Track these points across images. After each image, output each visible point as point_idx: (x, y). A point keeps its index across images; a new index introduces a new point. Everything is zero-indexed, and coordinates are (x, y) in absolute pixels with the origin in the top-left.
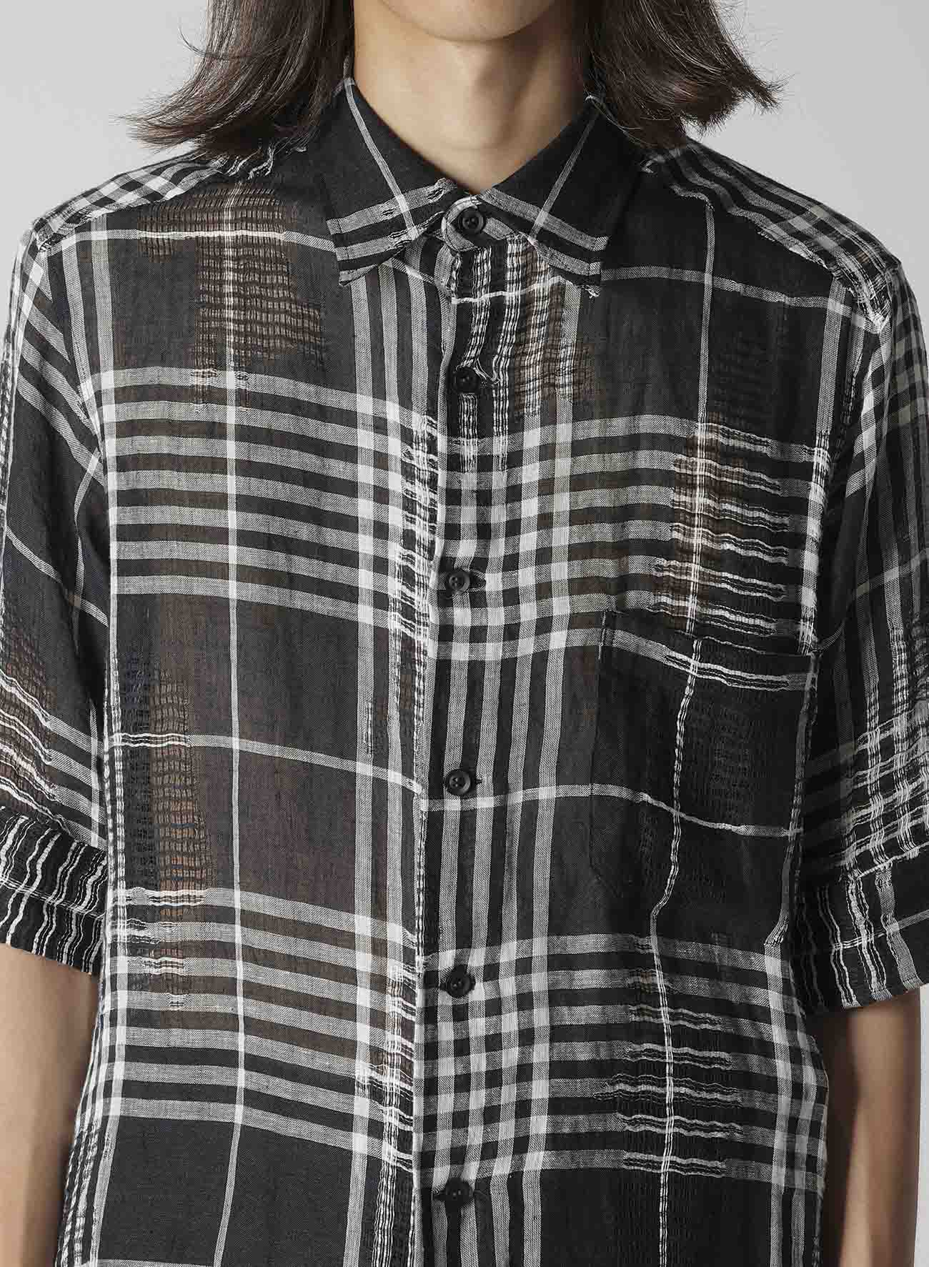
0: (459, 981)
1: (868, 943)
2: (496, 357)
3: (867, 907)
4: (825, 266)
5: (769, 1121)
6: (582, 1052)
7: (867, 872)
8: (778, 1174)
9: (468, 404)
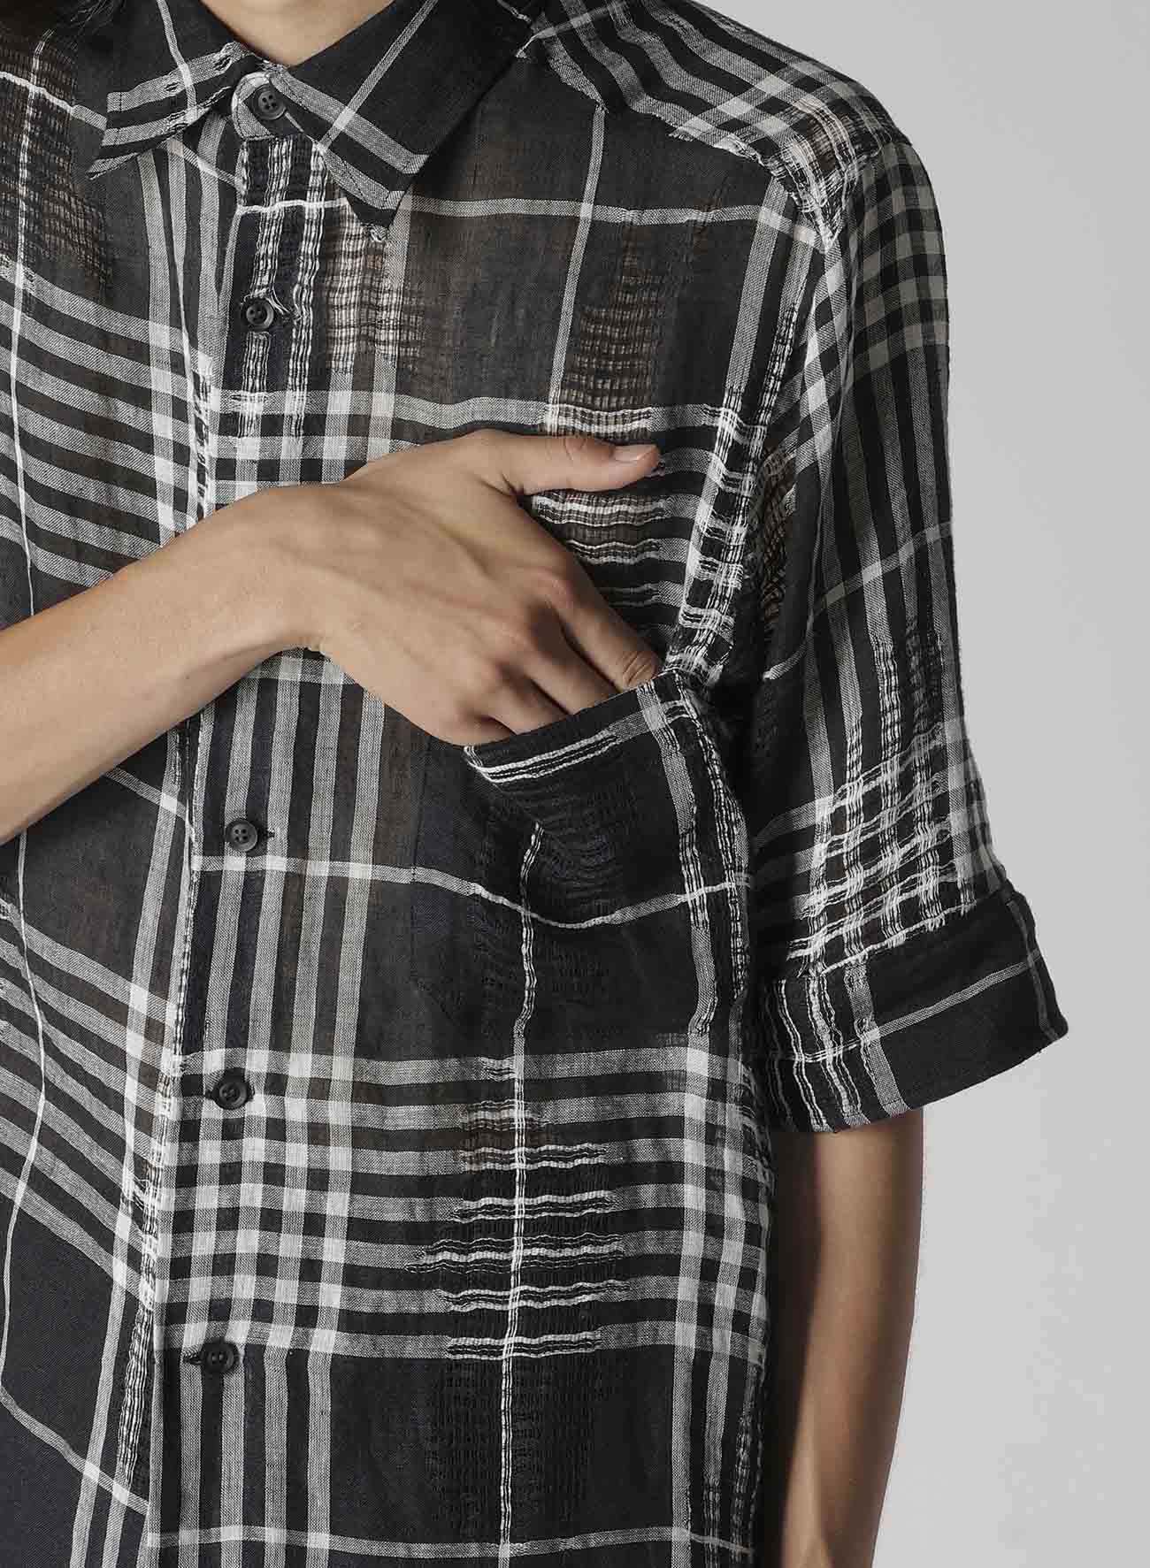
0: (233, 1086)
1: (835, 1058)
2: (297, 286)
3: (833, 1012)
4: (760, 162)
5: (670, 1265)
6: (392, 1210)
7: (834, 966)
8: (686, 1333)
9: (256, 349)
